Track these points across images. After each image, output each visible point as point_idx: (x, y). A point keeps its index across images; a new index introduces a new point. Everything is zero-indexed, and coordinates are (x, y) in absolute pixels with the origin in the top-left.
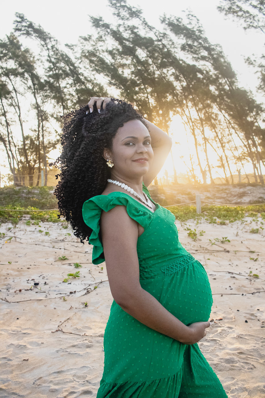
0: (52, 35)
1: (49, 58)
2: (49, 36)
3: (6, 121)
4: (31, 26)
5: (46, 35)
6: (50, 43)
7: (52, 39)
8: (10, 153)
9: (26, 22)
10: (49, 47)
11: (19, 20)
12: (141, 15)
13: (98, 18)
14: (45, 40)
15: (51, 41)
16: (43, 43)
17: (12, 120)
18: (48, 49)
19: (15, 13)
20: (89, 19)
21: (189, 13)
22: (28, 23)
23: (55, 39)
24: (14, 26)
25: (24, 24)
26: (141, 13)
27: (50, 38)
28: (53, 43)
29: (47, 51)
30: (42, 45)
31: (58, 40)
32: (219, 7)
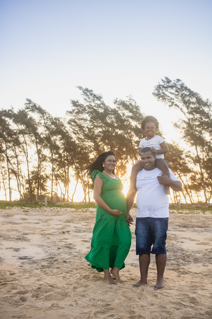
0: (47, 111)
1: (45, 125)
2: (45, 112)
3: (17, 161)
4: (35, 106)
5: (43, 111)
6: (46, 116)
7: (47, 114)
8: (19, 181)
9: (32, 104)
10: (45, 118)
11: (28, 102)
12: (101, 99)
13: (76, 101)
14: (43, 114)
15: (46, 115)
16: (41, 116)
17: (21, 161)
18: (44, 119)
19: (26, 99)
20: (71, 102)
21: (130, 98)
22: (33, 104)
23: (49, 113)
24: (25, 106)
25: (31, 105)
26: (102, 98)
27: (46, 113)
28: (47, 116)
29: (44, 120)
30: (41, 117)
31: (50, 114)
32: (153, 93)
